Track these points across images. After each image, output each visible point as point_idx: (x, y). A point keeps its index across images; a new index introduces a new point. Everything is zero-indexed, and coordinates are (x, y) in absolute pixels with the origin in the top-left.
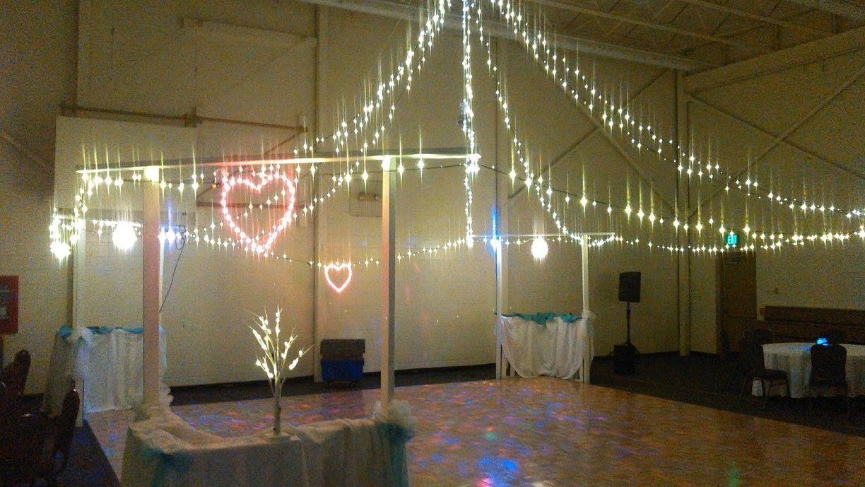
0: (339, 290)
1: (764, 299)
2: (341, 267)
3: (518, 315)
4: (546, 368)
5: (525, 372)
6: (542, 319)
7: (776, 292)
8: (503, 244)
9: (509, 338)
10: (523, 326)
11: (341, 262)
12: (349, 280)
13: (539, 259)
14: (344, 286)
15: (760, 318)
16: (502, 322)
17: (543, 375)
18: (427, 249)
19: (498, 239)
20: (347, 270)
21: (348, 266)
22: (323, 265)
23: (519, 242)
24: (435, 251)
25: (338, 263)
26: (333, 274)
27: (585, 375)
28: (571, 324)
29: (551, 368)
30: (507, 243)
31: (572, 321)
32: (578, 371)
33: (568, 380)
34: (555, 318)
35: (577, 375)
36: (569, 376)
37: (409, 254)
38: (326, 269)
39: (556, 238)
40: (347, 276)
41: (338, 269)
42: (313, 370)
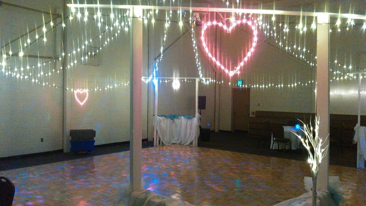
0: (82, 104)
1: (254, 108)
2: (83, 91)
3: (164, 116)
4: (175, 140)
5: (166, 142)
6: (173, 117)
7: (259, 105)
8: (159, 82)
9: (160, 126)
10: (166, 121)
11: (83, 88)
12: (86, 99)
13: (176, 89)
14: (85, 101)
15: (251, 115)
16: (158, 119)
17: (173, 144)
18: (124, 84)
19: (156, 79)
20: (86, 94)
21: (86, 91)
22: (74, 90)
23: (166, 81)
24: (127, 84)
25: (81, 89)
26: (79, 95)
27: (195, 143)
28: (189, 120)
29: (178, 140)
30: (161, 81)
31: (190, 118)
32: (193, 141)
33: (187, 145)
34: (179, 117)
35: (191, 143)
36: (188, 143)
37: (116, 85)
38: (75, 92)
39: (184, 80)
40: (85, 97)
41: (81, 92)
42: (63, 146)
